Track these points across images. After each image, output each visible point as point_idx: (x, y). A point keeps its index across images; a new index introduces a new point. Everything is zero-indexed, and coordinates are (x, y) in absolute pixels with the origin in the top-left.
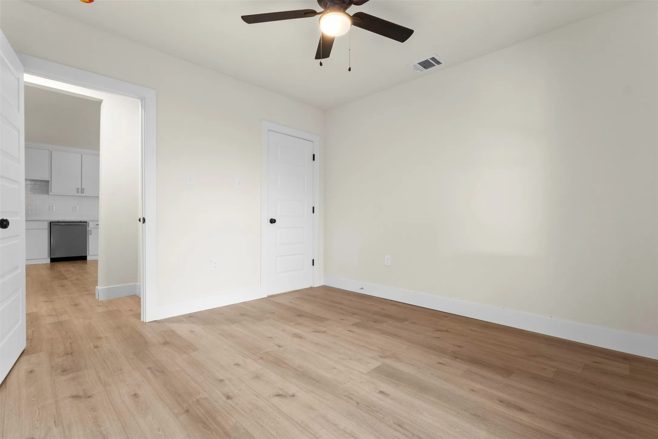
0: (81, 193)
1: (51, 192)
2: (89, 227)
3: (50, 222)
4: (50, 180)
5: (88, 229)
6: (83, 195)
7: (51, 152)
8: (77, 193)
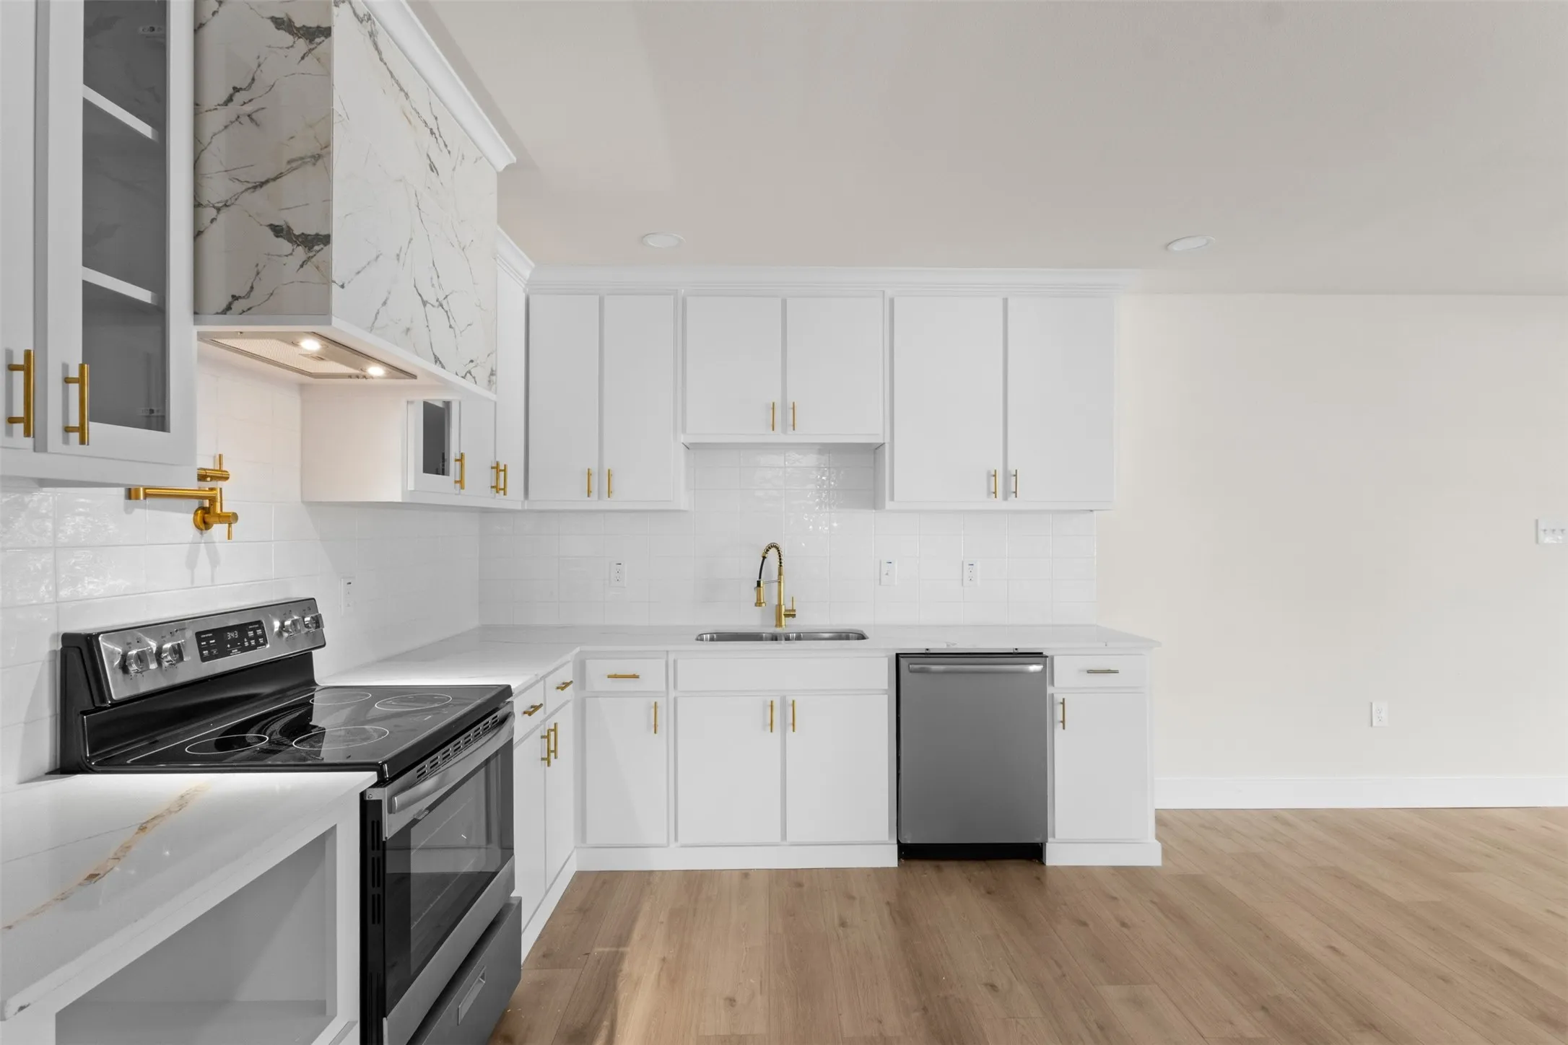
0: (1005, 498)
1: (892, 499)
2: (1052, 683)
3: (898, 655)
4: (887, 440)
5: (1050, 690)
6: (1012, 504)
7: (892, 301)
8: (989, 493)
